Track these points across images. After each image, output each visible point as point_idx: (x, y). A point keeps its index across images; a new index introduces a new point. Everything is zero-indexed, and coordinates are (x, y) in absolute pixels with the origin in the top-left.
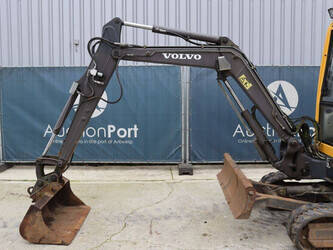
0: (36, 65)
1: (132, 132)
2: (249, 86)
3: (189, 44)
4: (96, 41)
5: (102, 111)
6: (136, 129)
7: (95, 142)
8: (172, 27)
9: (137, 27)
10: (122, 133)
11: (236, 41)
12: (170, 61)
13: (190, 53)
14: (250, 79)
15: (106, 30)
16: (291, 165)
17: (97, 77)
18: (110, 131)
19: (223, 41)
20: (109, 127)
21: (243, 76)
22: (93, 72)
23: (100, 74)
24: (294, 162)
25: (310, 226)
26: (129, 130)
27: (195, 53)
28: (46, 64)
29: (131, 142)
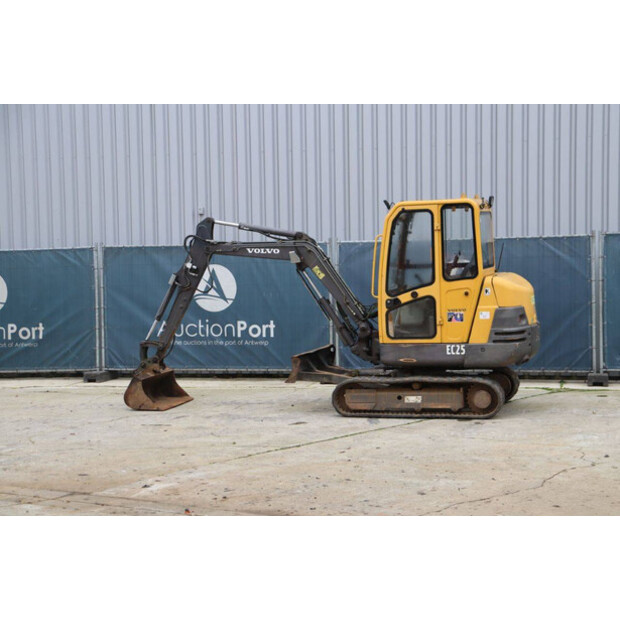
0: (149, 244)
1: (268, 330)
2: (322, 276)
3: (269, 240)
4: (191, 239)
5: (230, 302)
6: (272, 326)
7: (221, 343)
8: (256, 224)
9: (225, 225)
10: (255, 331)
11: (312, 235)
12: (253, 255)
13: (270, 248)
14: (323, 270)
15: (200, 229)
16: (365, 348)
17: (192, 270)
18: (240, 329)
19: (298, 236)
20: (239, 323)
21: (317, 267)
22: (189, 265)
23: (195, 267)
24: (368, 347)
25: (347, 391)
26: (264, 327)
27: (274, 248)
28: (162, 243)
29: (266, 343)
